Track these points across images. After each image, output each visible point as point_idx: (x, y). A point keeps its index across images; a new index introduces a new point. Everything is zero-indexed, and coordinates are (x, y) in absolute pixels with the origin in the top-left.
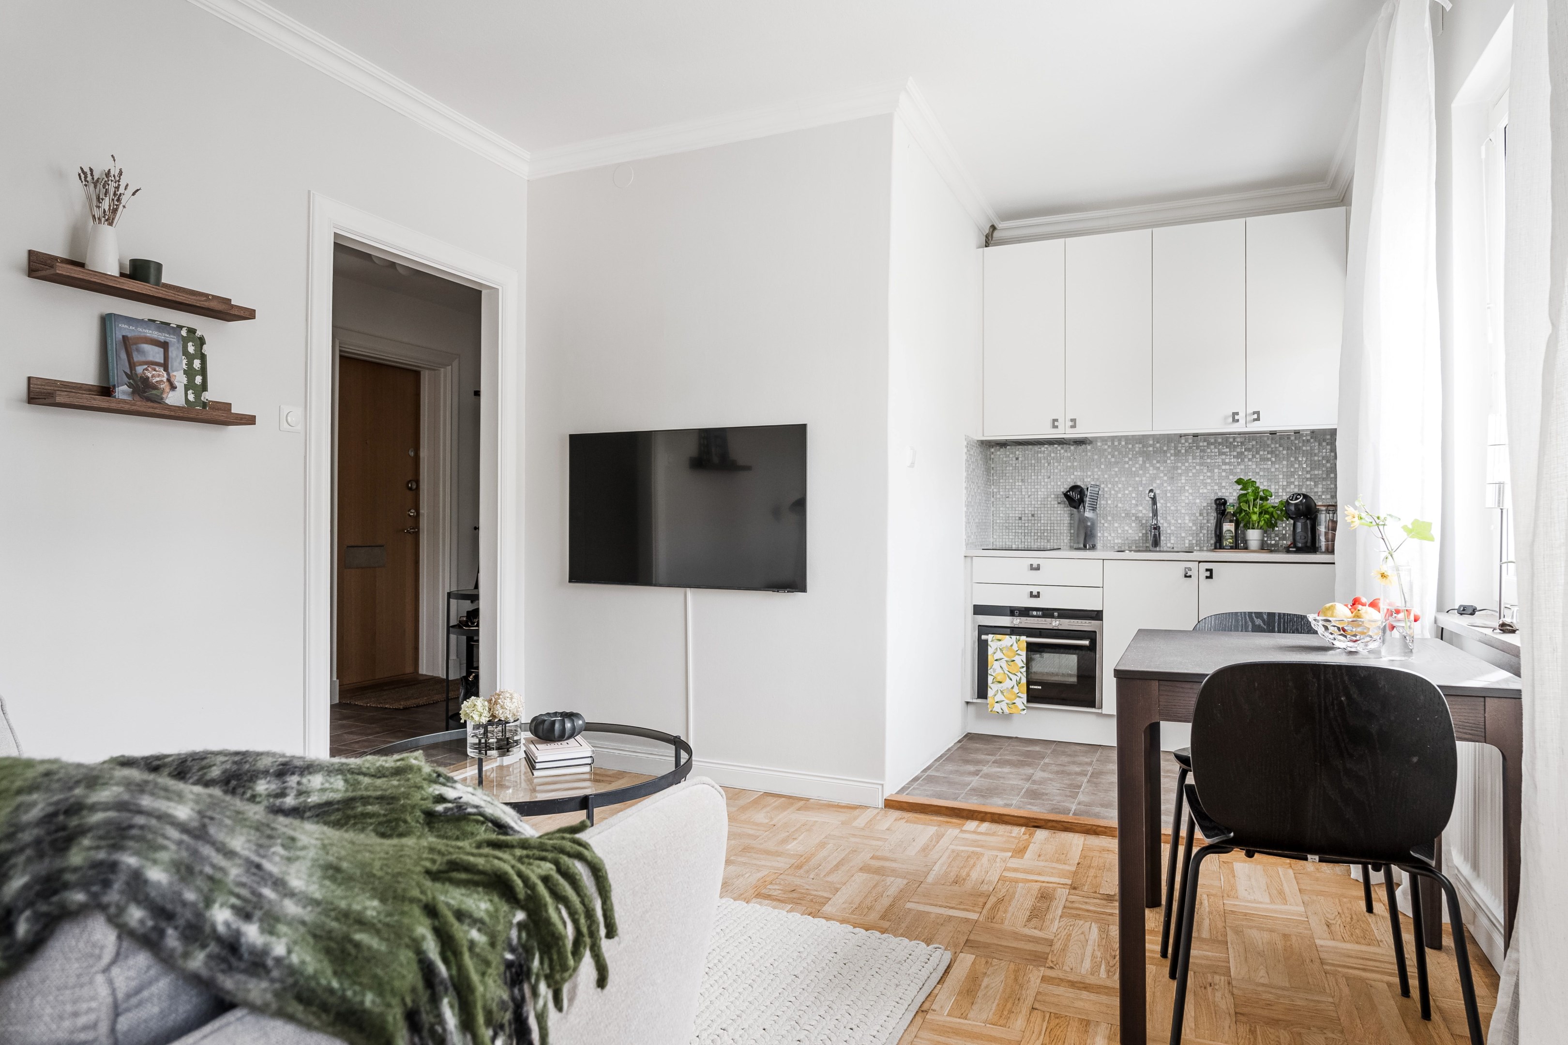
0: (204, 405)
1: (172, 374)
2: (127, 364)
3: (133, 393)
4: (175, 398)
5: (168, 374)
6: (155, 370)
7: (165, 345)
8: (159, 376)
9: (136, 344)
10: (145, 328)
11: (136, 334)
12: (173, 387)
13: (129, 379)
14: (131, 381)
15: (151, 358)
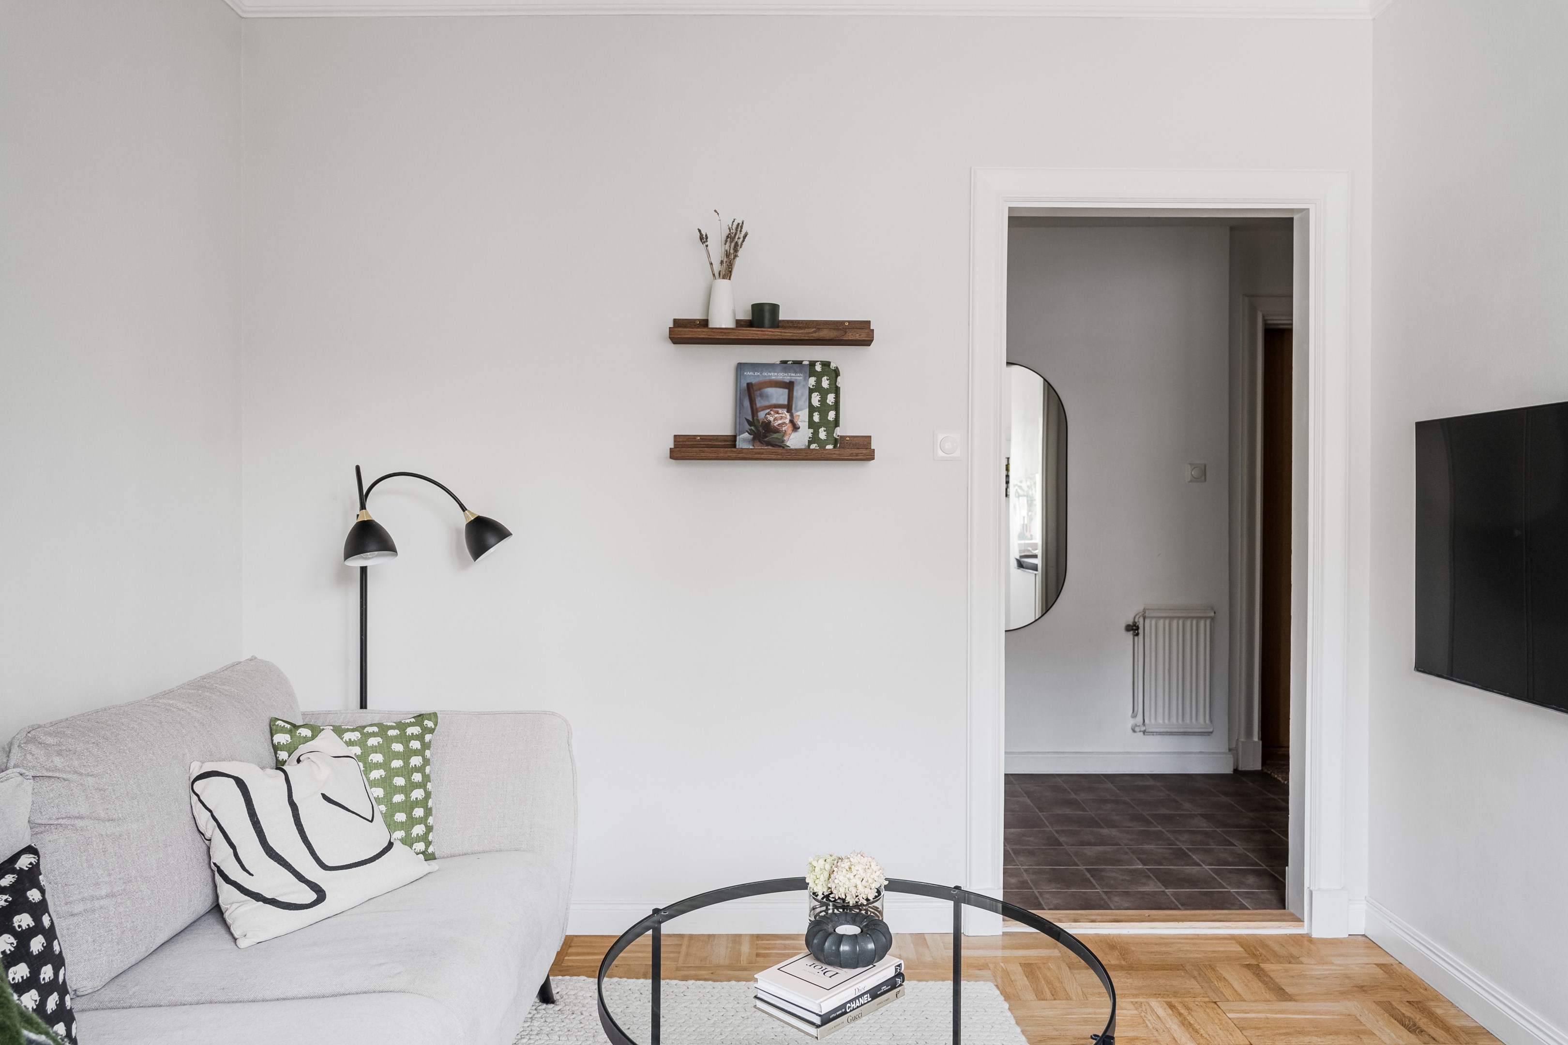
0: (835, 442)
1: (795, 414)
2: (750, 412)
3: (754, 439)
4: (797, 440)
5: (792, 415)
6: (778, 413)
7: (790, 386)
8: (782, 418)
9: (760, 389)
10: (770, 372)
11: (761, 379)
12: (795, 428)
13: (751, 426)
14: (753, 428)
15: (774, 401)
